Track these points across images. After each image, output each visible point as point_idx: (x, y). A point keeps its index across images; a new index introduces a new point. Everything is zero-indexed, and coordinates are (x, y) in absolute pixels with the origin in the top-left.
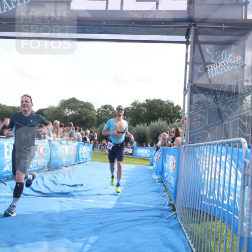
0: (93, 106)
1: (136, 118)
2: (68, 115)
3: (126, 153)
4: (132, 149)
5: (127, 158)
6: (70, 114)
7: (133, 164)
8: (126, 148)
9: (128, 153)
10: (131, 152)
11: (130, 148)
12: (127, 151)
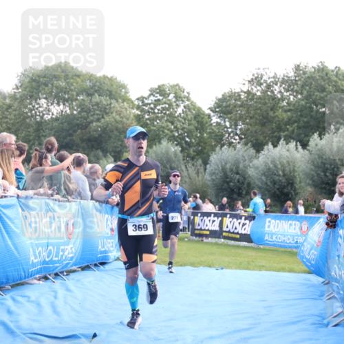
0: (124, 87)
1: (263, 125)
2: (47, 117)
3: (230, 235)
4: (250, 221)
5: (233, 251)
6: (53, 114)
7: (253, 270)
8: (231, 219)
9: (238, 233)
10: (247, 230)
11: (243, 218)
12: (234, 227)
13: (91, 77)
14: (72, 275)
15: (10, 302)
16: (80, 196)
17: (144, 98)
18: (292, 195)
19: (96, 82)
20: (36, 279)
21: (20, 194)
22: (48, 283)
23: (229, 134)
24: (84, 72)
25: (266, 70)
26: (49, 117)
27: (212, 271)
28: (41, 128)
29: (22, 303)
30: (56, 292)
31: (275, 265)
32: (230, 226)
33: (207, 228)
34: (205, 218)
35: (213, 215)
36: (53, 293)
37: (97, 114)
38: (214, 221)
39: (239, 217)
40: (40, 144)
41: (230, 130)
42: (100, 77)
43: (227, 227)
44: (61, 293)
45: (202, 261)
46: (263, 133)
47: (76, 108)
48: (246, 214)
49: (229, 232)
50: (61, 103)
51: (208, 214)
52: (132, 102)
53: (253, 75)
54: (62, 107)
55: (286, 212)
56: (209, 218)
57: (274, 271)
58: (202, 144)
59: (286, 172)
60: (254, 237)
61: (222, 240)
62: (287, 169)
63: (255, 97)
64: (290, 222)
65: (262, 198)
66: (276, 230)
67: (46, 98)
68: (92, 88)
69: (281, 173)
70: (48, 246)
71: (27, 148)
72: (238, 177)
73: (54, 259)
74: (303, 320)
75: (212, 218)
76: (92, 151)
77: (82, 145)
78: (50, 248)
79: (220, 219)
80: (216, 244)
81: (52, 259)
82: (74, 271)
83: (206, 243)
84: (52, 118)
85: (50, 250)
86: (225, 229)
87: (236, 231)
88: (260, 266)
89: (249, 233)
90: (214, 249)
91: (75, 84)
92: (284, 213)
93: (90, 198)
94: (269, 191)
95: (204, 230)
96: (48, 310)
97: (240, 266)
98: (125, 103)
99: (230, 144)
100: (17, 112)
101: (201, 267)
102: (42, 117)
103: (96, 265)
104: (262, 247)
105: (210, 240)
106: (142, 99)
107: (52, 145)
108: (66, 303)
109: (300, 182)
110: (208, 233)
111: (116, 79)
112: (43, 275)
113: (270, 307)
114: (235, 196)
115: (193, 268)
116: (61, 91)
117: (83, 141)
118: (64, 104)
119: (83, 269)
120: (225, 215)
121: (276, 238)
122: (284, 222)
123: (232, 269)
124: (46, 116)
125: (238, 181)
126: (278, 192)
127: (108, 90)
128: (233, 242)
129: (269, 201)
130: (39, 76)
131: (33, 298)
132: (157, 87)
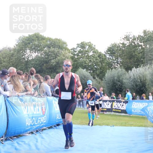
1: (130, 59)
3: (116, 110)
4: (126, 103)
5: (118, 118)
6: (33, 57)
7: (128, 126)
8: (116, 103)
9: (120, 109)
10: (124, 108)
11: (122, 102)
12: (118, 107)
13: (50, 39)
14: (44, 131)
15: (16, 145)
16: (47, 94)
17: (74, 48)
18: (145, 91)
19: (53, 41)
20: (27, 133)
21: (19, 95)
22: (33, 135)
23: (115, 63)
24: (47, 37)
25: (131, 33)
26: (31, 58)
27: (109, 127)
28: (27, 64)
29: (21, 145)
30: (37, 139)
31: (138, 124)
32: (116, 106)
33: (105, 108)
34: (105, 103)
35: (108, 101)
36: (36, 140)
37: (53, 56)
38: (108, 104)
39: (120, 102)
40: (27, 71)
41: (115, 61)
42: (54, 39)
43: (115, 107)
44: (39, 139)
45: (104, 123)
46: (130, 62)
47: (43, 54)
48: (123, 100)
49: (116, 109)
50: (36, 52)
51: (106, 101)
52: (69, 50)
53: (125, 35)
54: (37, 54)
55: (143, 99)
56: (106, 103)
57: (137, 126)
58: (102, 69)
59: (142, 80)
60: (127, 111)
61: (113, 113)
62: (142, 79)
63: (126, 46)
64: (143, 103)
65: (131, 93)
66: (136, 107)
67: (29, 50)
68: (50, 45)
69: (139, 80)
70: (33, 118)
71: (22, 73)
72: (119, 83)
73: (35, 124)
74: (151, 149)
75: (108, 103)
76: (52, 73)
77: (47, 71)
78: (34, 119)
79: (111, 103)
80: (110, 115)
81: (34, 123)
82: (45, 129)
83: (106, 114)
84: (32, 59)
85: (34, 120)
86: (114, 107)
87: (119, 109)
88: (131, 124)
89: (125, 109)
90: (109, 117)
91: (42, 43)
92: (141, 99)
93: (51, 95)
94: (134, 89)
95: (104, 108)
96: (34, 147)
97: (122, 125)
98: (66, 51)
99: (115, 68)
100: (16, 57)
101: (104, 126)
102: (28, 59)
103: (55, 126)
104: (131, 115)
105: (107, 113)
106: (73, 49)
107: (33, 71)
108: (42, 144)
109: (148, 85)
110: (106, 110)
111: (61, 40)
112: (31, 131)
113: (136, 143)
114: (118, 92)
115: (100, 126)
116: (36, 46)
117: (47, 69)
118: (38, 52)
119: (49, 128)
120: (114, 101)
121: (137, 111)
122: (140, 103)
123: (118, 126)
124: (30, 58)
125: (120, 85)
126: (138, 90)
127: (58, 45)
128: (118, 113)
129: (134, 94)
130: (26, 40)
131: (27, 142)
132: (80, 43)
